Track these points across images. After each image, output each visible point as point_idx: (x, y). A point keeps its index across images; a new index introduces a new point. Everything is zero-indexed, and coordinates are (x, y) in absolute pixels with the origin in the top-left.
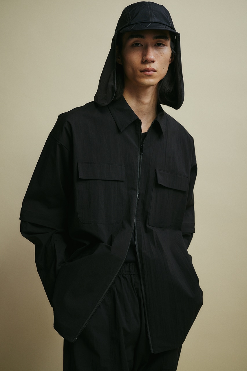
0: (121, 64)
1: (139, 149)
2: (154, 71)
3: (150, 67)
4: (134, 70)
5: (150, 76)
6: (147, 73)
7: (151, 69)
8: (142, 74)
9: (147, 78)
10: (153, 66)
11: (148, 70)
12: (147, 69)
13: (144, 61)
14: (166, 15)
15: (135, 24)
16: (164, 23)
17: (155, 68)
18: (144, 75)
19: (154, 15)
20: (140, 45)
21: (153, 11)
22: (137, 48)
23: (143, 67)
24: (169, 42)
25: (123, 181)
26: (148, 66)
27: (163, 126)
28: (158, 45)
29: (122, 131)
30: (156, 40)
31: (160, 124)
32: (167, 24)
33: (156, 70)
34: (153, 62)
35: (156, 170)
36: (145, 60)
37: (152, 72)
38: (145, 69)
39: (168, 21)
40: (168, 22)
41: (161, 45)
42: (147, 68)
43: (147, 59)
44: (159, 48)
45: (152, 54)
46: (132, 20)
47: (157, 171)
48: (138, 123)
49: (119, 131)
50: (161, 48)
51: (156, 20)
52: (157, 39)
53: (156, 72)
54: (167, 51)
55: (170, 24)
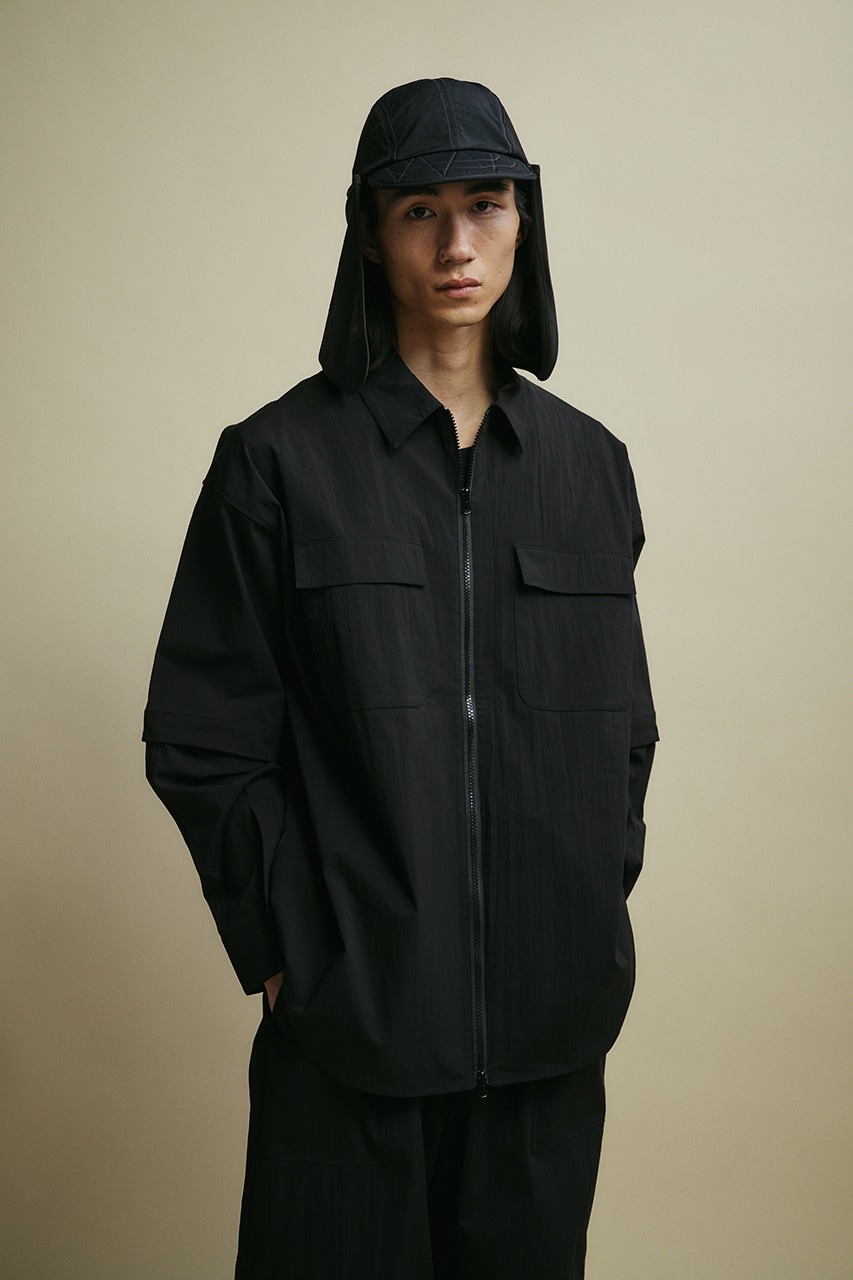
0: (378, 262)
1: (459, 498)
2: (475, 284)
3: (462, 275)
4: (418, 285)
5: (464, 301)
6: (455, 293)
7: (466, 281)
8: (442, 296)
9: (454, 307)
10: (470, 272)
11: (457, 286)
12: (453, 283)
13: (443, 261)
14: (493, 119)
15: (409, 159)
16: (491, 145)
17: (477, 278)
18: (446, 299)
19: (462, 128)
20: (427, 213)
21: (459, 115)
22: (421, 223)
23: (444, 279)
24: (509, 197)
25: (419, 587)
26: (456, 276)
27: (515, 420)
28: (479, 209)
29: (397, 445)
30: (473, 198)
31: (509, 416)
32: (500, 149)
33: (479, 281)
34: (470, 260)
35: (514, 550)
36: (446, 259)
37: (469, 289)
38: (447, 284)
39: (503, 139)
40: (503, 143)
41: (489, 209)
42: (454, 280)
43: (453, 257)
44: (483, 218)
45: (465, 240)
46: (401, 145)
47: (520, 551)
48: (443, 421)
49: (387, 445)
50: (489, 218)
51: (467, 141)
52: (474, 193)
53: (479, 287)
54: (507, 222)
55: (507, 147)
